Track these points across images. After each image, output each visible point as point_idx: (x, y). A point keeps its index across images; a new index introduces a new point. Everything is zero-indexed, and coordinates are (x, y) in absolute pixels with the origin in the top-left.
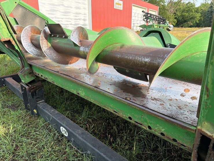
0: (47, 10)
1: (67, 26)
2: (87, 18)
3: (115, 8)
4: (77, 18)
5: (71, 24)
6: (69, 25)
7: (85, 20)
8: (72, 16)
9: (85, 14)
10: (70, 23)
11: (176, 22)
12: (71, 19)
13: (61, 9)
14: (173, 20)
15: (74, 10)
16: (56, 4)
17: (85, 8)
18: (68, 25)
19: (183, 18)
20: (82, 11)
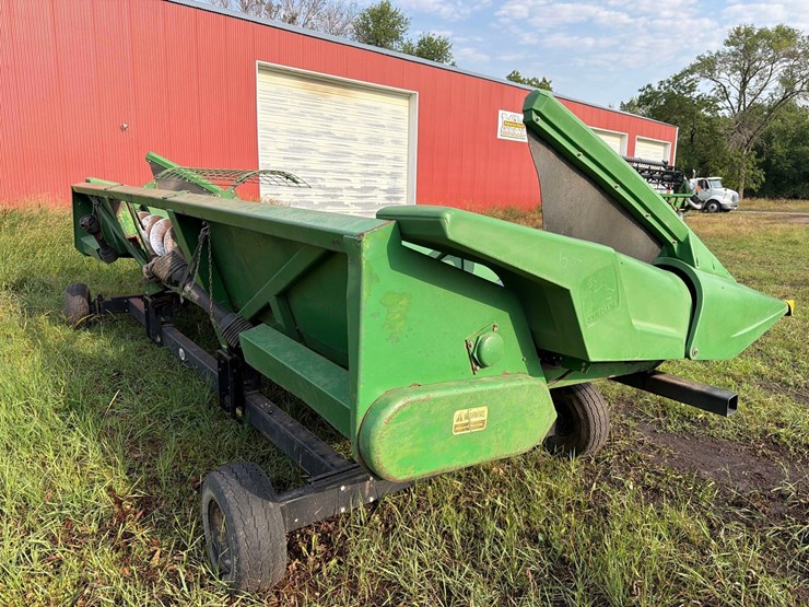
0: (281, 149)
1: (339, 193)
2: (404, 171)
3: (499, 137)
4: (370, 170)
5: (351, 188)
6: (345, 192)
7: (394, 176)
8: (354, 165)
9: (396, 159)
10: (349, 185)
11: (764, 179)
12: (351, 173)
13: (323, 143)
14: (752, 172)
15: (361, 148)
16: (309, 131)
17: (396, 142)
18: (340, 189)
19: (797, 165)
20: (387, 150)
